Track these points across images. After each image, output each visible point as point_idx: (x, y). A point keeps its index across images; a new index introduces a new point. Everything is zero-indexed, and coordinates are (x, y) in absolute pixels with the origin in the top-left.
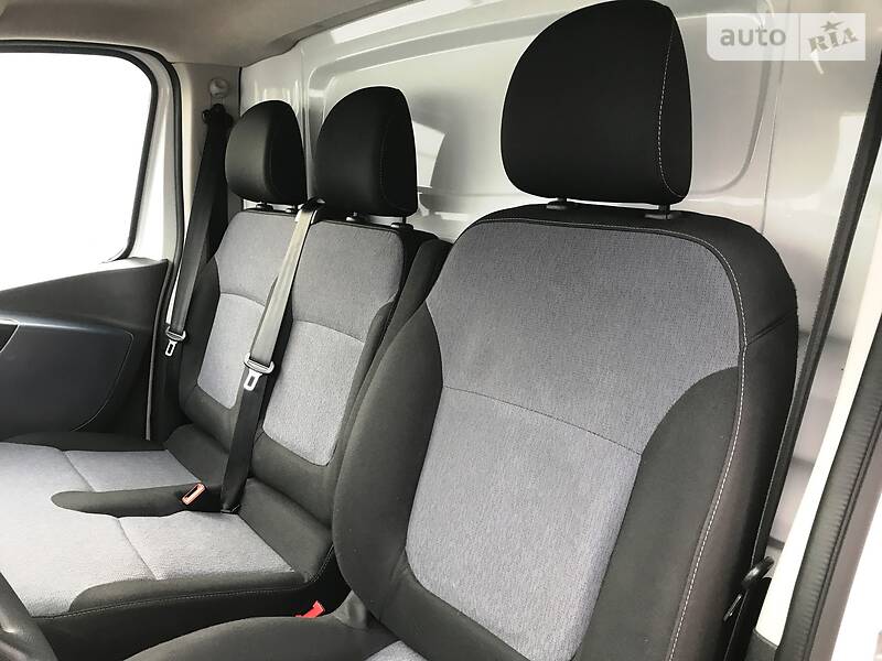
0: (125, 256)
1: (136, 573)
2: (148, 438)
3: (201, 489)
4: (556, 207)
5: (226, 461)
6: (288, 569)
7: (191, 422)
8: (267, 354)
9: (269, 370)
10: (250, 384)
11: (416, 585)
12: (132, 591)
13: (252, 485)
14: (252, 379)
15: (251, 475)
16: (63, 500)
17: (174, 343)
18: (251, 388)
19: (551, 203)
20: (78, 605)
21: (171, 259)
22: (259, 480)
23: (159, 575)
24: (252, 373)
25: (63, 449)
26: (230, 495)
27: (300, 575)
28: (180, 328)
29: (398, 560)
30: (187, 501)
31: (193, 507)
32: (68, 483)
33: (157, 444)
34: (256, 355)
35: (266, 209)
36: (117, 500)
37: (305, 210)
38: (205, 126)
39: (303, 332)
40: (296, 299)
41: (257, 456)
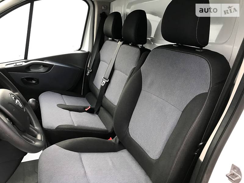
0: (80, 50)
1: (71, 124)
2: (82, 94)
3: (90, 107)
4: (175, 46)
5: (96, 101)
6: (106, 129)
7: (91, 92)
8: (107, 78)
9: (108, 81)
10: (103, 84)
11: (129, 136)
12: (69, 127)
13: (101, 108)
14: (104, 83)
15: (102, 106)
16: (59, 106)
17: (89, 72)
18: (103, 85)
19: (174, 44)
20: (57, 128)
21: (90, 51)
22: (103, 107)
23: (76, 125)
24: (104, 82)
25: (62, 94)
26: (96, 110)
27: (108, 131)
28: (90, 69)
29: (127, 129)
30: (86, 110)
31: (87, 111)
32: (61, 102)
33: (83, 96)
34: (105, 77)
35: (113, 40)
36: (71, 107)
37: (121, 41)
38: (100, 17)
39: (116, 72)
40: (116, 64)
41: (103, 102)
